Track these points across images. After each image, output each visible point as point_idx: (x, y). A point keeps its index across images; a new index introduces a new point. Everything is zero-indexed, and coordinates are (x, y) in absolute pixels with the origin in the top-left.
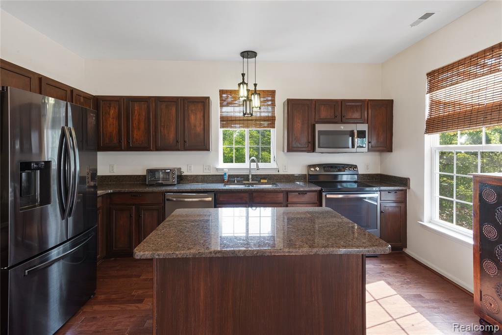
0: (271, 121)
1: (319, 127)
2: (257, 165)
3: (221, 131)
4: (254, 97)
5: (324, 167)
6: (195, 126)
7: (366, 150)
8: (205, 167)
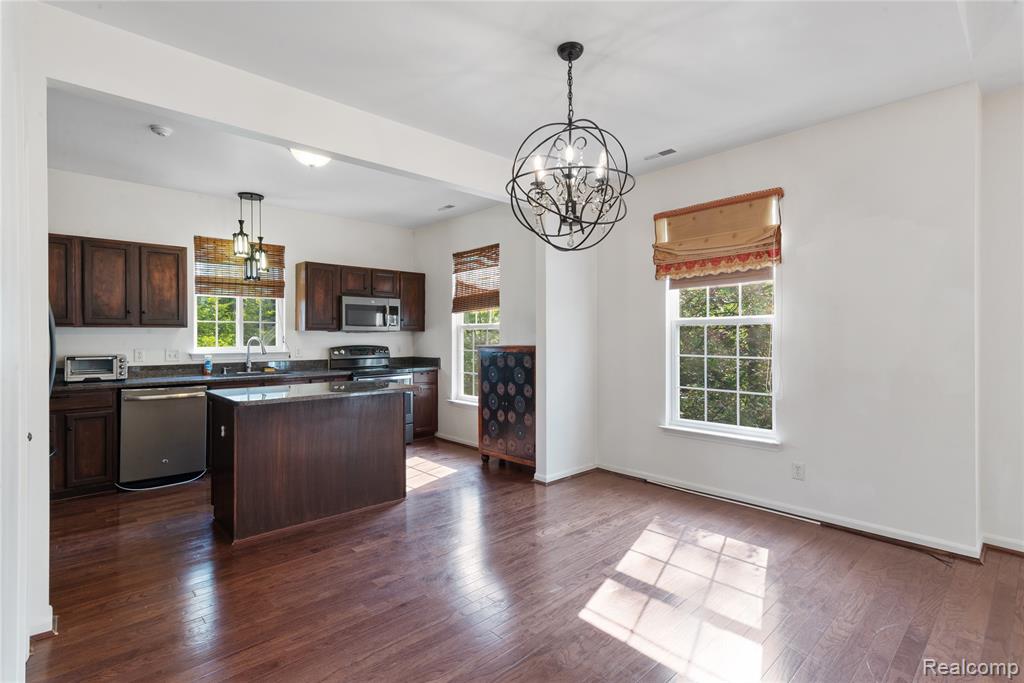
0: (278, 288)
1: (347, 300)
2: (263, 349)
3: (196, 296)
4: (260, 256)
5: (351, 350)
6: (161, 290)
7: (398, 328)
8: (168, 353)
